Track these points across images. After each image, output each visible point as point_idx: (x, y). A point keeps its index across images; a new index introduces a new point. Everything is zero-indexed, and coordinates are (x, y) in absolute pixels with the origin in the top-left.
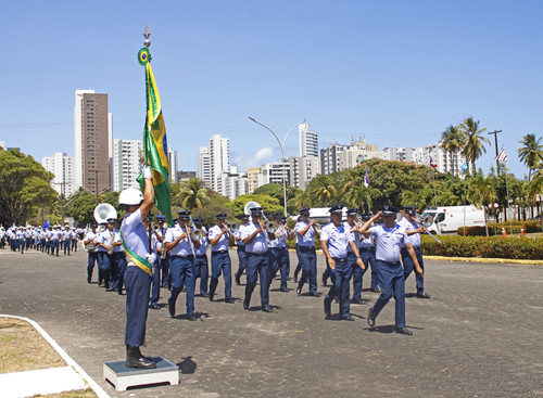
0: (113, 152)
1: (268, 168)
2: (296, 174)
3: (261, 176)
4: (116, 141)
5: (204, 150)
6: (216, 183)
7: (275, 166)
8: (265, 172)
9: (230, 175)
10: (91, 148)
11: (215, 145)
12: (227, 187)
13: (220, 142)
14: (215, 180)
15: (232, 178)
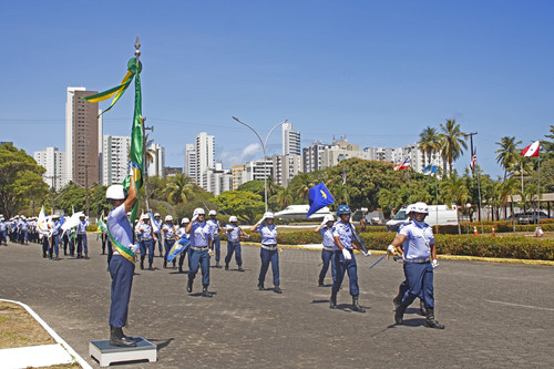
0: (103, 147)
1: (252, 165)
2: (278, 172)
3: (245, 173)
4: (106, 137)
5: (190, 147)
6: (201, 180)
7: (258, 164)
8: (249, 169)
9: (215, 172)
10: (81, 144)
11: (201, 142)
12: (213, 183)
13: (206, 140)
14: (201, 177)
15: (217, 175)
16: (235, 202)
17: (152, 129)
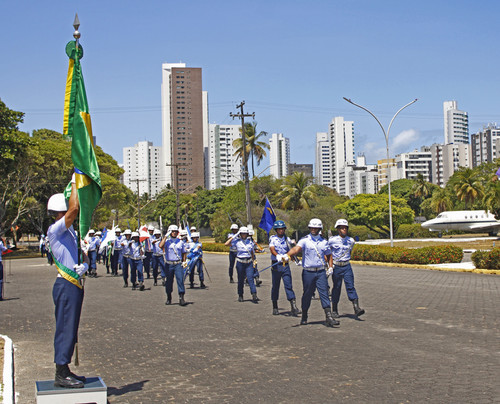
0: (208, 140)
1: (404, 158)
2: (439, 167)
3: (394, 170)
4: (213, 127)
5: (322, 136)
6: (338, 179)
7: (412, 157)
8: (399, 165)
9: (355, 168)
10: (182, 136)
11: (336, 130)
12: (352, 184)
13: (343, 126)
14: (337, 175)
15: (358, 172)
16: (371, 209)
17: (253, 115)
